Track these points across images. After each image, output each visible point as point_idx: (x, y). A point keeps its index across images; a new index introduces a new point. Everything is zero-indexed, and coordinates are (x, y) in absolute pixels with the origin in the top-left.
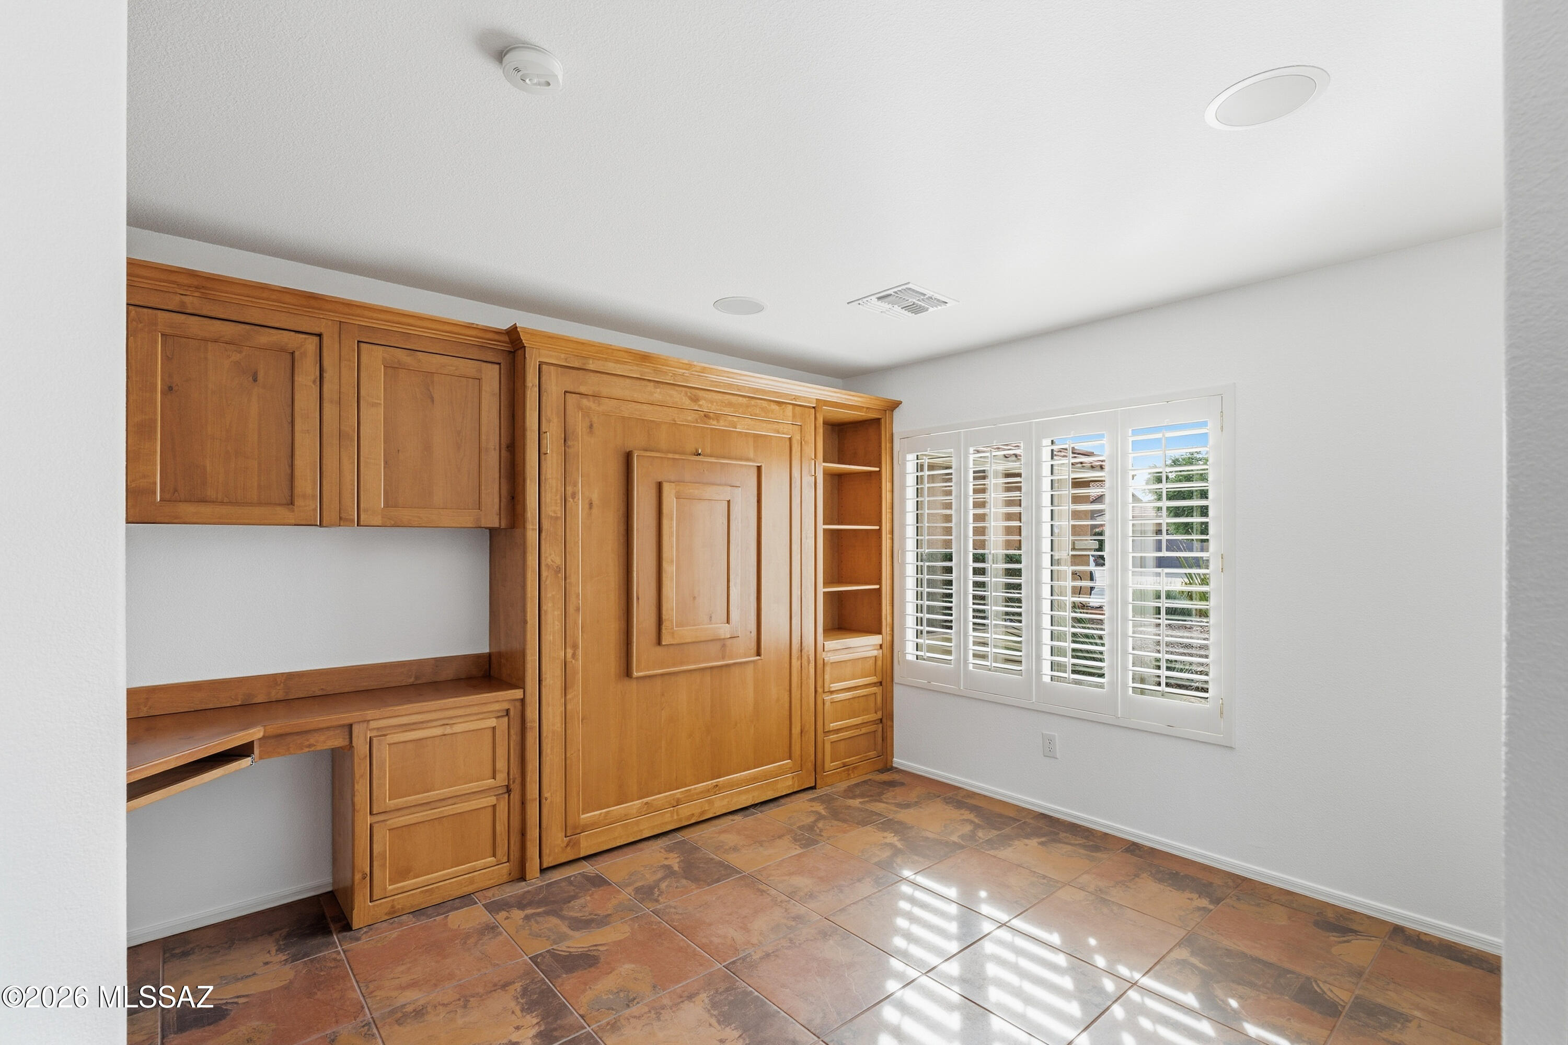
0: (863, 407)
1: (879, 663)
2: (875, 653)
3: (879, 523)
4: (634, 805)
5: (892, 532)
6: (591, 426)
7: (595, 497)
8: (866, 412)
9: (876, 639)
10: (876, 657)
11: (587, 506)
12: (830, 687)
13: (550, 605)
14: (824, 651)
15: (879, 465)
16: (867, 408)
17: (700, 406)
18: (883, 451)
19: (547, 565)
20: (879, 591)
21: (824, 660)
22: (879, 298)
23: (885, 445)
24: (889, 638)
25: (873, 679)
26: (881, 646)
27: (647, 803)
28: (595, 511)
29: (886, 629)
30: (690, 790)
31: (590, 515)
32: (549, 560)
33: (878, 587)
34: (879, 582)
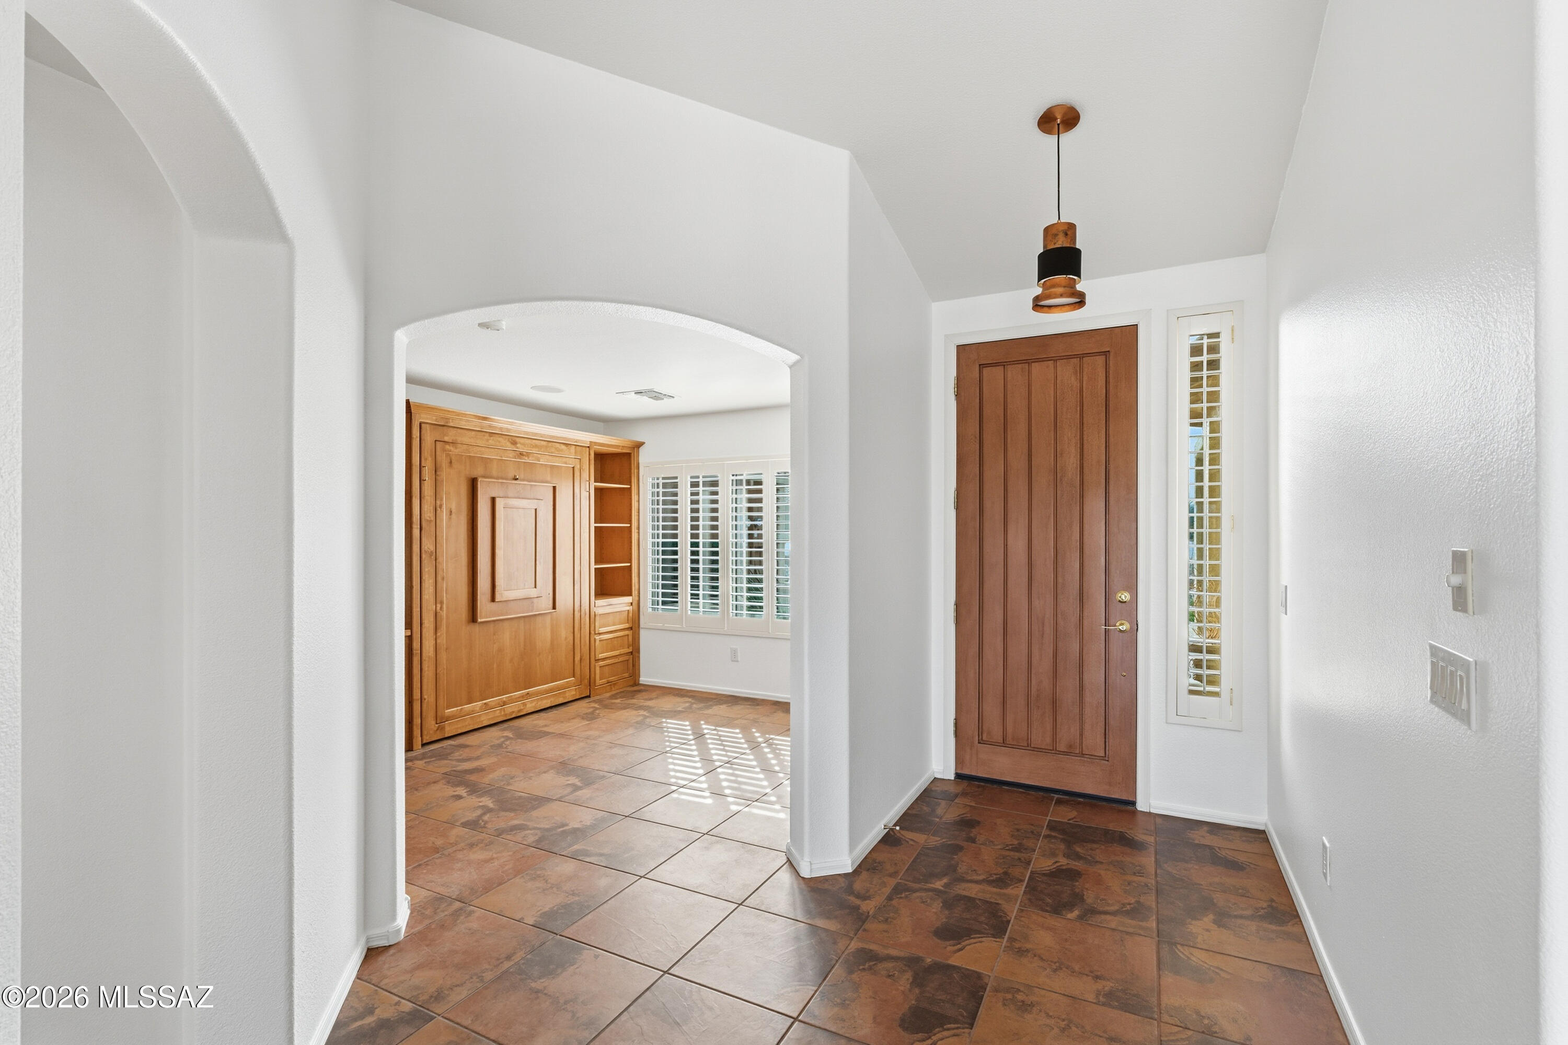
0: (620, 446)
1: (631, 615)
2: (628, 608)
3: (630, 522)
4: (477, 705)
5: (638, 528)
6: (451, 462)
7: (453, 507)
8: (622, 449)
9: (628, 599)
10: (628, 611)
11: (449, 514)
12: (599, 631)
13: (427, 576)
14: (595, 606)
15: (630, 483)
16: (623, 446)
17: (517, 448)
18: (633, 475)
19: (426, 552)
20: (630, 568)
21: (595, 612)
22: (635, 393)
23: (634, 471)
24: (637, 598)
25: (627, 626)
26: (632, 604)
27: (485, 704)
28: (454, 516)
29: (635, 592)
30: (512, 696)
31: (450, 518)
32: (426, 548)
33: (629, 564)
34: (630, 561)
